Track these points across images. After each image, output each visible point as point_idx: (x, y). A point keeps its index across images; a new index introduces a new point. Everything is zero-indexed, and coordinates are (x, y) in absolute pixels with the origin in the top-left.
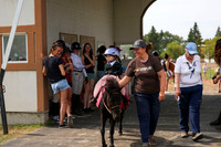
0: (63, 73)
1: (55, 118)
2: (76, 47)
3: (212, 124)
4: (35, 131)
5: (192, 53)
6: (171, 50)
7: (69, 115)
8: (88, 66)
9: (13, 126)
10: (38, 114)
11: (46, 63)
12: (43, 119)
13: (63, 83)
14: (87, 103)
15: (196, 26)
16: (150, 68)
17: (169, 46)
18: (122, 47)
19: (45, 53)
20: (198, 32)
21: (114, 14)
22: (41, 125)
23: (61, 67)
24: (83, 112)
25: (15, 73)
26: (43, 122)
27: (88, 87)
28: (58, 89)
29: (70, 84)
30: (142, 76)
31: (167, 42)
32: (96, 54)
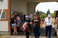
0: (15, 21)
1: (13, 33)
2: (18, 15)
3: (53, 35)
4: (8, 36)
6: (42, 16)
7: (16, 32)
8: (21, 20)
9: (2, 35)
10: (8, 32)
11: (11, 19)
12: (9, 33)
13: (15, 24)
15: (49, 10)
16: (38, 20)
18: (30, 15)
19: (10, 16)
20: (49, 12)
21: (28, 6)
22: (9, 35)
23: (15, 20)
25: (2, 21)
26: (10, 34)
27: (21, 25)
28: (14, 25)
31: (41, 14)
32: (23, 17)
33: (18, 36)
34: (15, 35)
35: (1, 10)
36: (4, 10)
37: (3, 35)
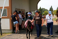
1: (15, 31)
4: (9, 34)
5: (50, 14)
7: (18, 30)
8: (23, 17)
9: (3, 33)
10: (10, 30)
11: (12, 17)
13: (17, 22)
14: (23, 27)
15: (52, 7)
16: (39, 18)
17: (45, 12)
18: (32, 12)
21: (30, 3)
22: (11, 33)
24: (22, 30)
25: (4, 19)
28: (15, 23)
29: (18, 22)
30: (37, 20)
31: (44, 11)
32: (25, 14)
33: (20, 35)
34: (17, 33)
35: (2, 8)
36: (5, 7)
37: (5, 33)
